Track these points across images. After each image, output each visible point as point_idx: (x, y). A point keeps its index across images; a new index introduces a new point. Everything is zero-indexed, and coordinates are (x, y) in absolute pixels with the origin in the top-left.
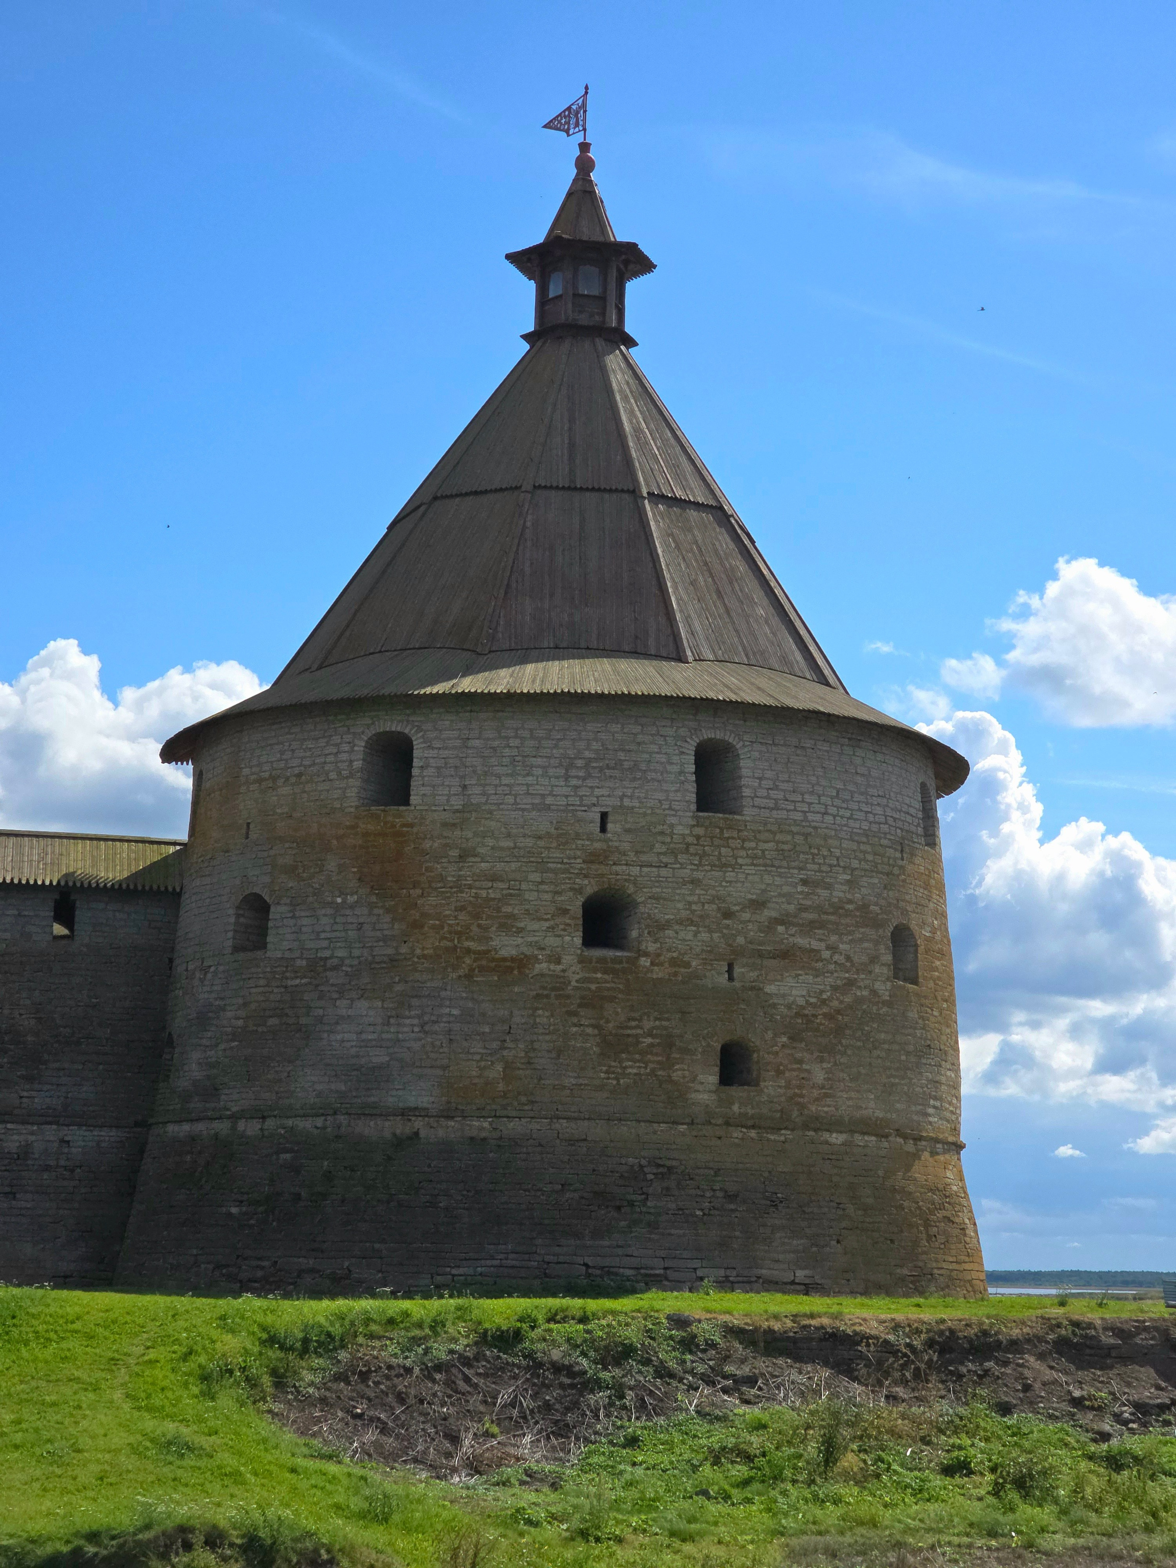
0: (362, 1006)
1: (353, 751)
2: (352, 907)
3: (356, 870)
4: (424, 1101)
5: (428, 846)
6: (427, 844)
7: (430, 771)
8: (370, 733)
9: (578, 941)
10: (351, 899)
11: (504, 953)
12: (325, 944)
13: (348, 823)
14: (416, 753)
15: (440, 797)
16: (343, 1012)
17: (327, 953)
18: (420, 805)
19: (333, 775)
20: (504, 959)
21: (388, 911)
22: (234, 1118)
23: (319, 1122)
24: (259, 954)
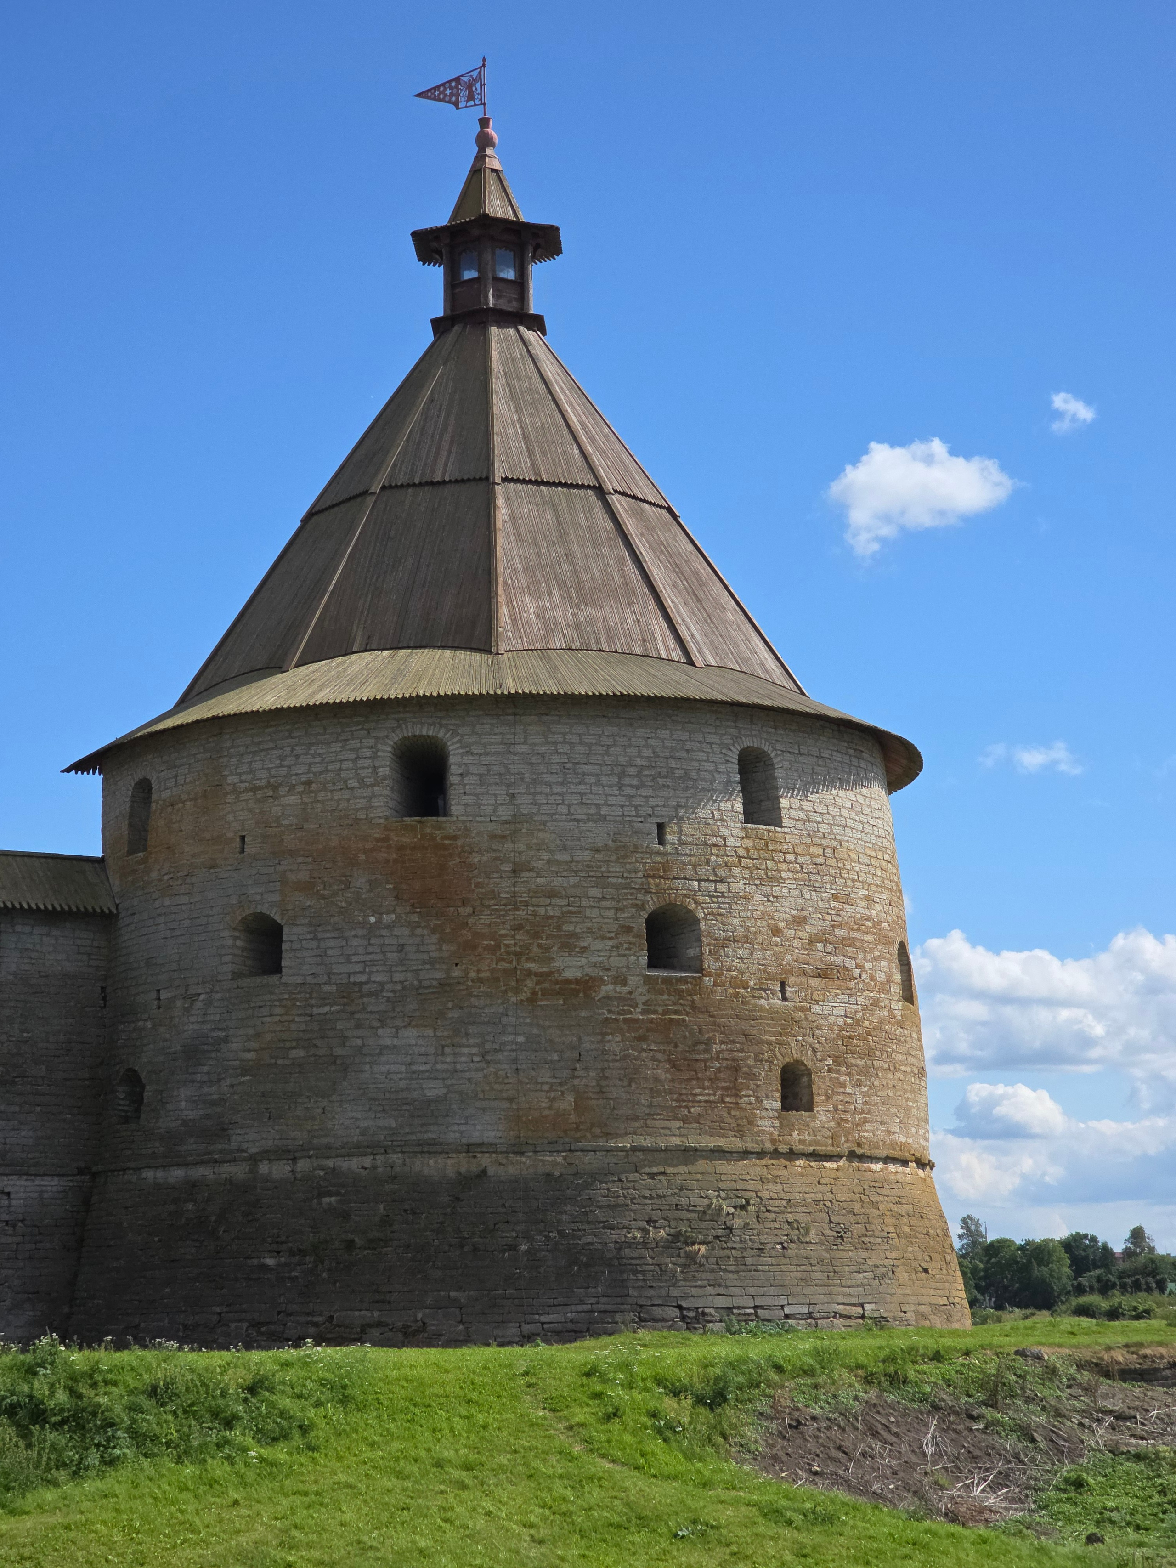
0: (410, 1035)
1: (377, 757)
2: (389, 927)
3: (391, 886)
4: (490, 1135)
5: (476, 860)
6: (475, 859)
7: (471, 780)
8: (396, 737)
9: (644, 960)
10: (387, 918)
11: (569, 974)
12: (358, 968)
13: (377, 836)
14: (452, 759)
15: (486, 807)
16: (388, 1042)
17: (363, 978)
18: (463, 815)
19: (352, 783)
20: (568, 981)
21: (433, 931)
22: (254, 1160)
23: (367, 1161)
24: (274, 979)
